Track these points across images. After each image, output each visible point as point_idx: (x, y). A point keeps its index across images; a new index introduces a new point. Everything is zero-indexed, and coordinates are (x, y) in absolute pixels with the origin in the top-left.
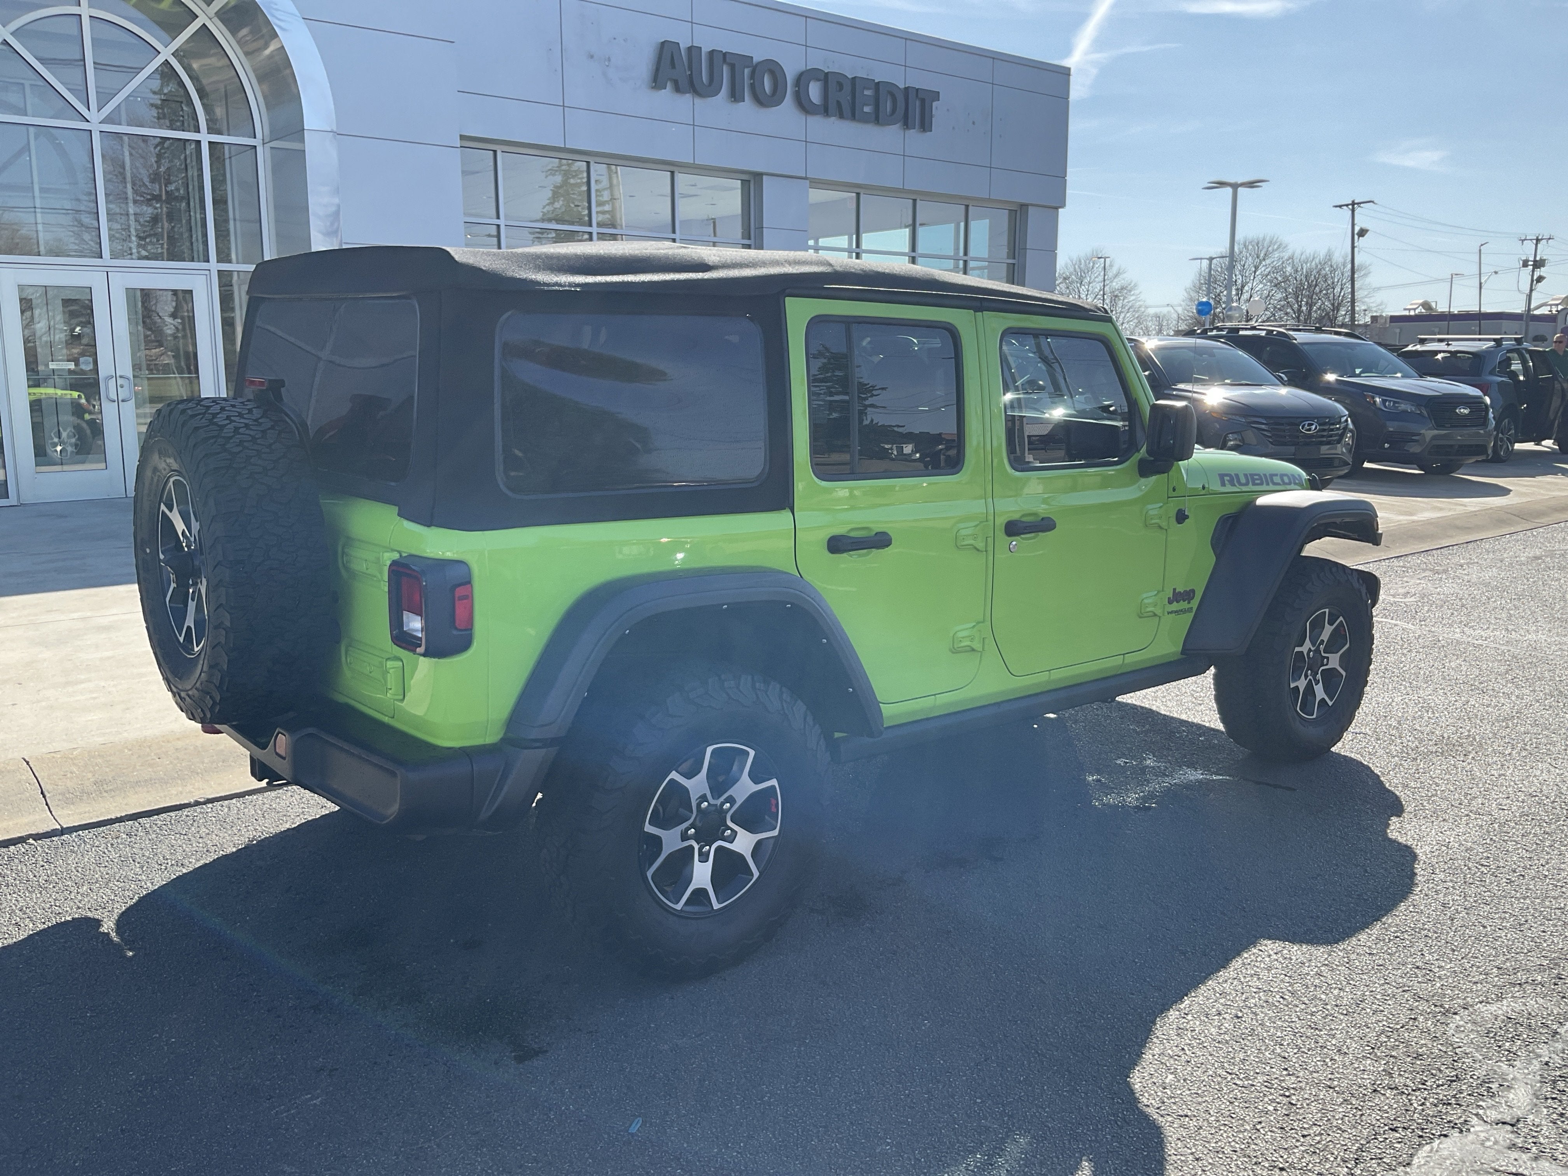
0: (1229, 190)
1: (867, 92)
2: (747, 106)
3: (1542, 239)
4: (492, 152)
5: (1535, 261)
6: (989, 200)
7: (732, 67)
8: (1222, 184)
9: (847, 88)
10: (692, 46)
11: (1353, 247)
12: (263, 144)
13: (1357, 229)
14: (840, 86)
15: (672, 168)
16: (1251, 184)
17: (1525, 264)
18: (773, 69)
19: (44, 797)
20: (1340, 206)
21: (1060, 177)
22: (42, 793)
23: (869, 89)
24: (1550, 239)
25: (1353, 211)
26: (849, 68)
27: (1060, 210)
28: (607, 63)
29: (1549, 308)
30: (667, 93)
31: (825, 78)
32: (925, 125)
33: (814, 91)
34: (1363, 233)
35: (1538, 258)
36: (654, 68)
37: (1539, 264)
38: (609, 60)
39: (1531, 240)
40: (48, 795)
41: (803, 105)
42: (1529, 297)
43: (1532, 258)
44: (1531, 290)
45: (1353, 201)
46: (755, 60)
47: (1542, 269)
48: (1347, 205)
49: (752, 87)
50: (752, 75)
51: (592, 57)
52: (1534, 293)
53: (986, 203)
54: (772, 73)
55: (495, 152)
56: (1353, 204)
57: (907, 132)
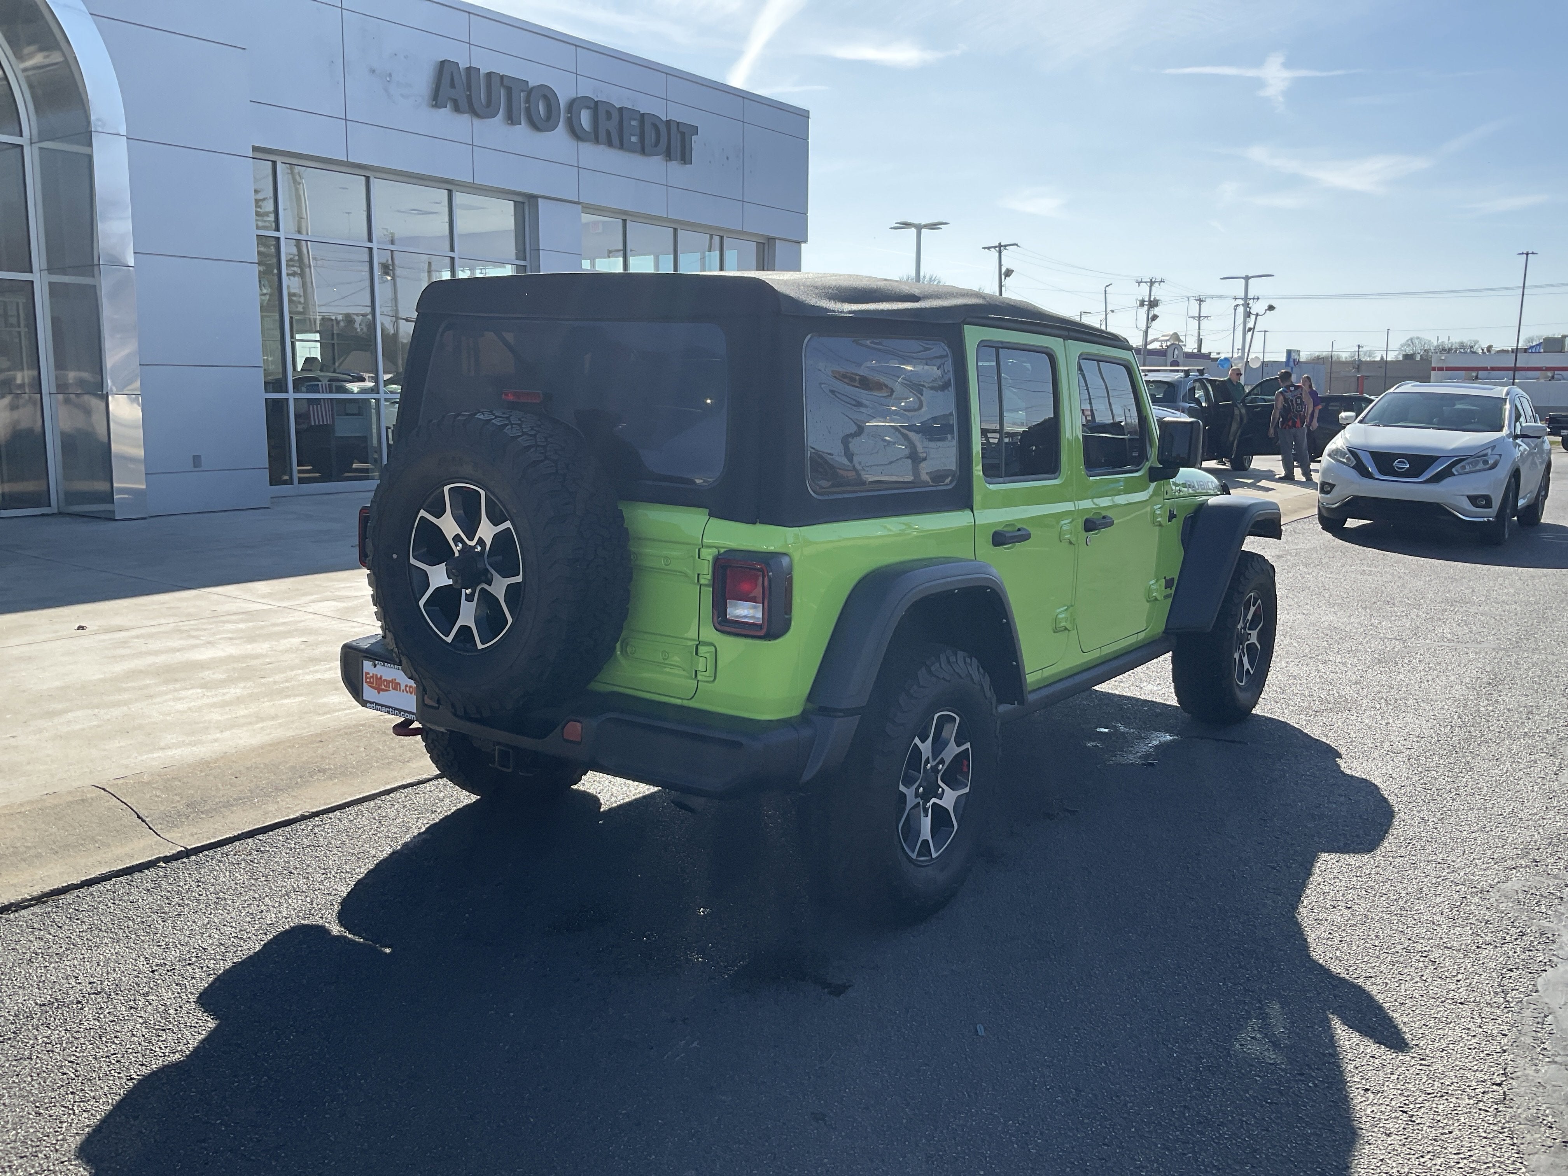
0: (914, 231)
1: (633, 123)
2: (522, 130)
3: (1155, 282)
4: (270, 163)
5: (1150, 301)
6: (743, 233)
7: (509, 90)
8: (907, 225)
9: (615, 115)
10: (470, 67)
11: (1001, 286)
12: (31, 143)
13: (1003, 270)
14: (609, 115)
15: (451, 187)
16: (933, 226)
17: (1142, 304)
18: (547, 95)
19: (144, 821)
20: (989, 248)
21: (802, 214)
22: (139, 817)
23: (634, 119)
24: (1161, 282)
25: (1000, 252)
26: (618, 98)
27: (803, 245)
28: (388, 79)
29: (1159, 344)
30: (445, 113)
31: (595, 106)
32: (685, 158)
33: (585, 118)
34: (1009, 273)
35: (1152, 299)
36: (434, 86)
37: (1153, 304)
38: (390, 75)
39: (1146, 282)
40: (147, 820)
41: (575, 132)
42: (1146, 333)
43: (1147, 299)
44: (1148, 328)
45: (1000, 244)
46: (531, 85)
47: (1156, 309)
48: (995, 247)
49: (528, 110)
50: (528, 100)
51: (374, 71)
52: (1149, 330)
53: (740, 234)
54: (545, 97)
55: (274, 163)
56: (1000, 246)
57: (670, 163)
